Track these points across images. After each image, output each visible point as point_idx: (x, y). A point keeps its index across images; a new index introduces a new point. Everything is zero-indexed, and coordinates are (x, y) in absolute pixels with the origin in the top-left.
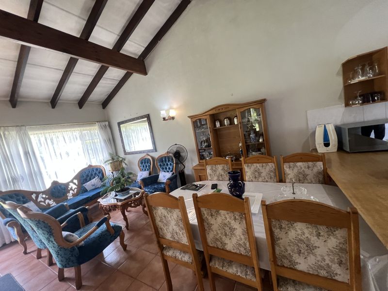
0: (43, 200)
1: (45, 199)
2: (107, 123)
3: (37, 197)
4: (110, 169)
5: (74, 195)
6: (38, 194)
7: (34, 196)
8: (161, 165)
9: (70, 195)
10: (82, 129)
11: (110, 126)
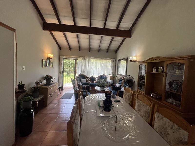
1: (89, 80)
2: (115, 59)
3: (87, 79)
4: (110, 78)
5: (96, 82)
6: (88, 78)
7: (87, 78)
8: (124, 84)
9: (95, 82)
10: (105, 60)
11: (116, 61)
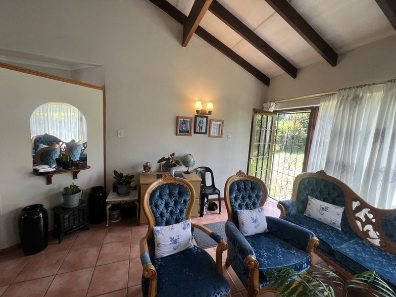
0: (364, 220)
1: (368, 221)
3: (359, 209)
6: (364, 205)
7: (355, 204)
